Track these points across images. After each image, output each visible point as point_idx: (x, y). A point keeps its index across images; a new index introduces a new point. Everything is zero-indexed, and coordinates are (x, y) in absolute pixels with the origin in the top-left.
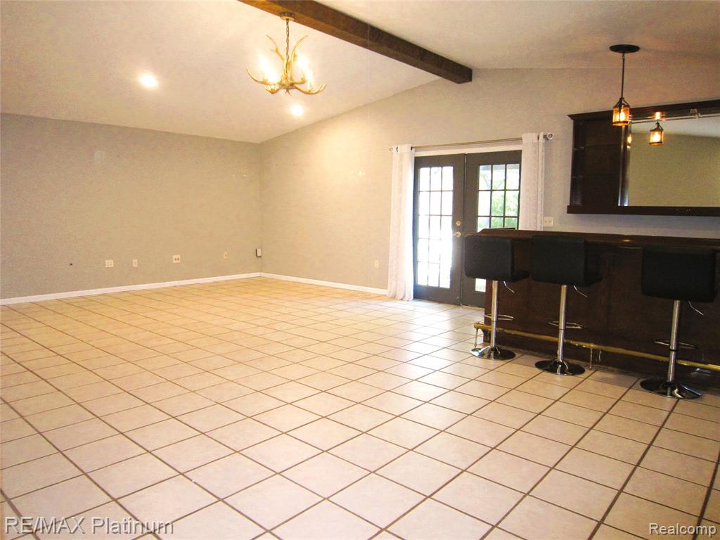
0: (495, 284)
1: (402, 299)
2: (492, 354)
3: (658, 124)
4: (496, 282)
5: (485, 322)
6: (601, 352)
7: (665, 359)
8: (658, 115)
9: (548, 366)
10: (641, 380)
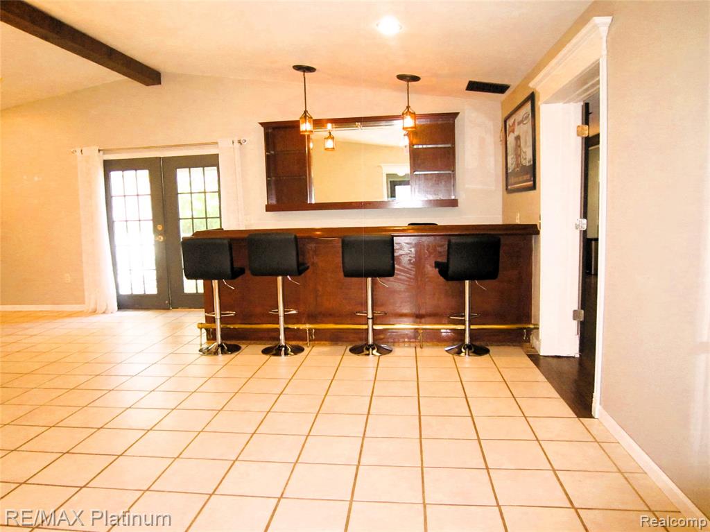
0: (215, 283)
1: (104, 313)
2: (219, 350)
3: (330, 133)
4: (216, 281)
5: (206, 321)
6: (314, 331)
7: (365, 327)
8: (329, 126)
9: (274, 351)
10: (349, 347)
